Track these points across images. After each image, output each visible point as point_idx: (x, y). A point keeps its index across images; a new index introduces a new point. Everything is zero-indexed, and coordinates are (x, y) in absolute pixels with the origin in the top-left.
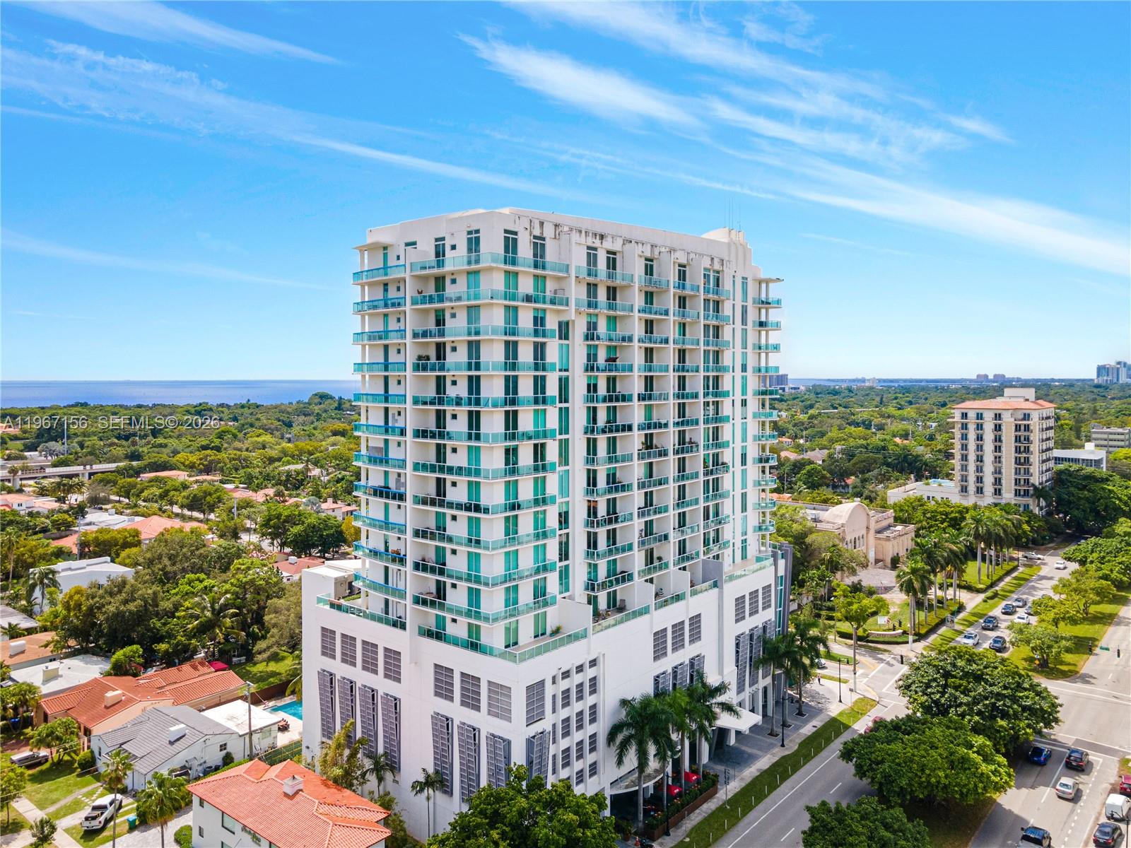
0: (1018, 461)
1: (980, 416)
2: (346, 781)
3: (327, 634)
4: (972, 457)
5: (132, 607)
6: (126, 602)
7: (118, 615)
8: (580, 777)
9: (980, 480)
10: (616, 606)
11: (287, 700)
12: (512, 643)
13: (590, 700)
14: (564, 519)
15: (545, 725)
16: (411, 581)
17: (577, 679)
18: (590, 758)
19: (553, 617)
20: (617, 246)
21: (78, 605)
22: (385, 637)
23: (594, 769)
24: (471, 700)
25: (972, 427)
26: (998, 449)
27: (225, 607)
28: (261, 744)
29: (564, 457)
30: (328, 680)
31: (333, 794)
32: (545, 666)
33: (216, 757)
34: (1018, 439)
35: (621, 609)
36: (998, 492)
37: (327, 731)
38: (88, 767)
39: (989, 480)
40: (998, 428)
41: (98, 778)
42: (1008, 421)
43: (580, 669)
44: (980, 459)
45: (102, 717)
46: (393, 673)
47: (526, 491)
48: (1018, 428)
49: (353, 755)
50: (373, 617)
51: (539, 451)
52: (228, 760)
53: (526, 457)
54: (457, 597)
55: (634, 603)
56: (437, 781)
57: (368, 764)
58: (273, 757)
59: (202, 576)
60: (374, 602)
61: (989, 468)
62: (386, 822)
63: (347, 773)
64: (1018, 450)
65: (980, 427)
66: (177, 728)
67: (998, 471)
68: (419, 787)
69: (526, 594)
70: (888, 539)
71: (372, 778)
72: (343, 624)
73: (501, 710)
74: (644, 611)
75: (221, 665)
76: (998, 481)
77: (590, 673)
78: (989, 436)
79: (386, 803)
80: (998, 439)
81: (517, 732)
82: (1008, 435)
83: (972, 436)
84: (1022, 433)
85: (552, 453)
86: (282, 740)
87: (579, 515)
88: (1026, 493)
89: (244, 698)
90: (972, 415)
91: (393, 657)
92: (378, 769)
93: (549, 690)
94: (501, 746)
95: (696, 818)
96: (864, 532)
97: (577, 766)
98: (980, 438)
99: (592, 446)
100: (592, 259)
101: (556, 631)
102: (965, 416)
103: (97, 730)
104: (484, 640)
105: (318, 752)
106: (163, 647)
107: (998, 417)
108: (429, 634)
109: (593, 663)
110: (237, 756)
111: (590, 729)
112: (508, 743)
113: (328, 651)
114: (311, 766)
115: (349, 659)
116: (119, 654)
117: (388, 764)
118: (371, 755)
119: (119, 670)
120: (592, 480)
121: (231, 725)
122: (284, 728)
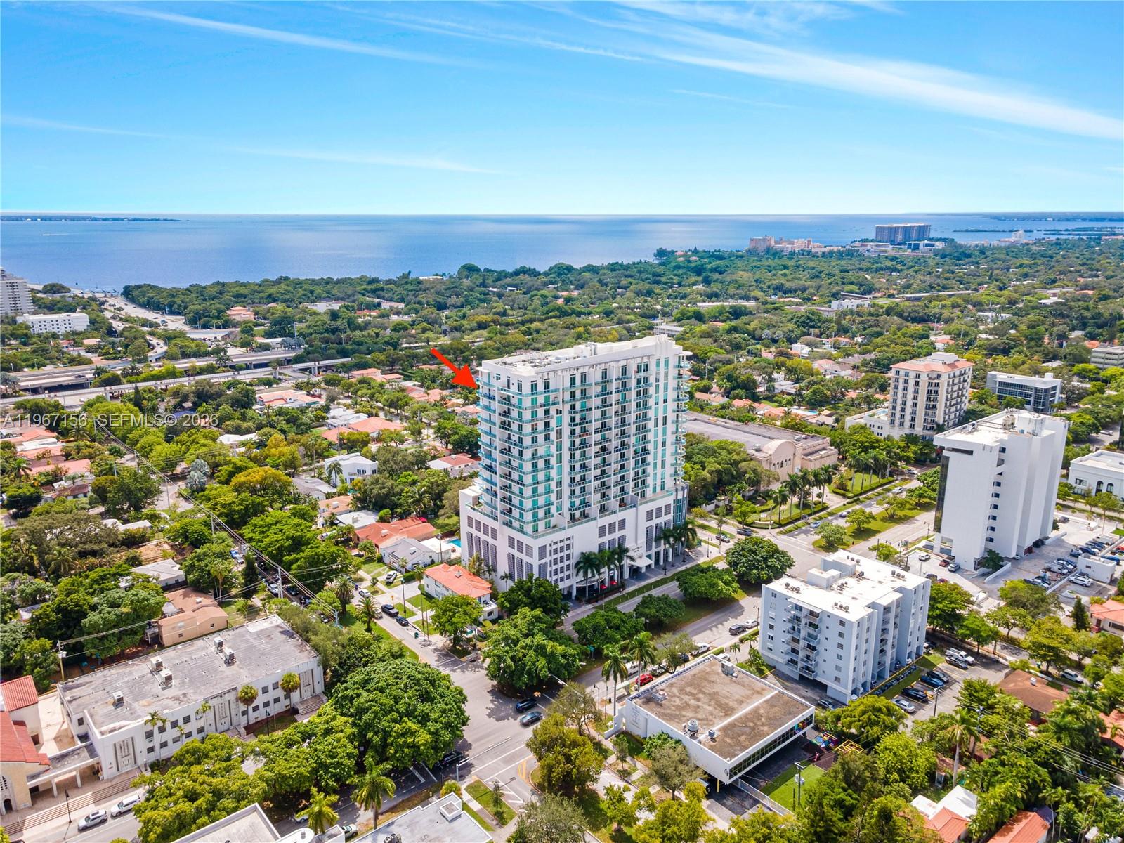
0: (928, 407)
1: (907, 374)
2: (478, 573)
3: (470, 519)
4: (899, 401)
5: (384, 491)
6: (381, 489)
7: (378, 495)
8: (562, 579)
9: (902, 417)
10: (585, 515)
11: (454, 538)
12: (535, 530)
13: (566, 552)
14: (560, 483)
15: (547, 560)
16: (500, 505)
17: (561, 544)
18: (567, 573)
19: (553, 521)
20: (586, 370)
21: (360, 489)
22: (491, 523)
23: (568, 577)
24: (520, 550)
25: (901, 381)
26: (915, 398)
27: (425, 492)
28: (445, 557)
29: (560, 459)
30: (470, 536)
31: (472, 577)
32: (547, 540)
33: (428, 561)
34: (929, 392)
35: (586, 517)
36: (912, 426)
37: (471, 555)
38: (380, 560)
39: (908, 417)
40: (917, 384)
41: (386, 564)
42: (924, 379)
43: (562, 541)
44: (904, 403)
45: (382, 541)
46: (494, 536)
47: (541, 476)
48: (930, 384)
49: (480, 565)
50: (487, 515)
51: (547, 462)
52: (433, 562)
53: (541, 464)
54: (516, 513)
55: (592, 515)
56: (510, 576)
57: (486, 568)
58: (451, 563)
59: (410, 473)
60: (488, 510)
61: (909, 410)
62: (491, 588)
63: (478, 571)
64: (928, 399)
65: (906, 382)
66: (413, 549)
67: (914, 412)
68: (503, 578)
69: (541, 513)
70: (811, 460)
71: (487, 574)
72: (477, 516)
73: (530, 554)
74: (595, 519)
75: (424, 519)
76: (913, 419)
77: (567, 542)
78: (911, 389)
79: (492, 582)
80: (916, 391)
81: (535, 562)
82: (923, 389)
83: (901, 387)
84: (933, 389)
85: (553, 461)
86: (453, 556)
87: (566, 481)
88: (932, 428)
89: (436, 536)
90: (902, 373)
91: (494, 531)
92: (489, 571)
93: (548, 549)
94: (530, 566)
95: (611, 598)
96: (791, 457)
97: (561, 575)
98: (905, 389)
99: (572, 457)
100: (573, 380)
101: (555, 526)
102: (898, 373)
103: (381, 546)
104: (525, 530)
105: (468, 563)
106: (399, 510)
107: (918, 376)
108: (506, 524)
109: (568, 539)
110: (436, 561)
111: (566, 563)
112: (532, 566)
113: (470, 525)
114: (464, 567)
115: (478, 529)
116: (382, 512)
117: (493, 569)
118: (487, 565)
119: (382, 520)
120: (573, 468)
121: (433, 549)
122: (454, 551)
